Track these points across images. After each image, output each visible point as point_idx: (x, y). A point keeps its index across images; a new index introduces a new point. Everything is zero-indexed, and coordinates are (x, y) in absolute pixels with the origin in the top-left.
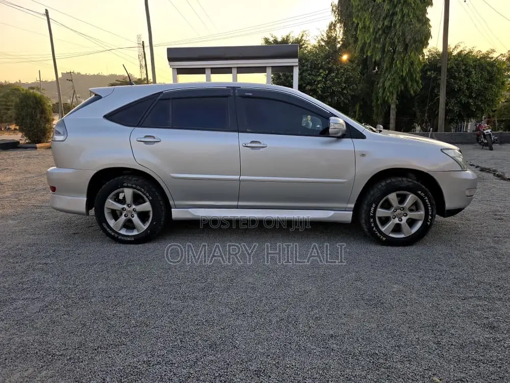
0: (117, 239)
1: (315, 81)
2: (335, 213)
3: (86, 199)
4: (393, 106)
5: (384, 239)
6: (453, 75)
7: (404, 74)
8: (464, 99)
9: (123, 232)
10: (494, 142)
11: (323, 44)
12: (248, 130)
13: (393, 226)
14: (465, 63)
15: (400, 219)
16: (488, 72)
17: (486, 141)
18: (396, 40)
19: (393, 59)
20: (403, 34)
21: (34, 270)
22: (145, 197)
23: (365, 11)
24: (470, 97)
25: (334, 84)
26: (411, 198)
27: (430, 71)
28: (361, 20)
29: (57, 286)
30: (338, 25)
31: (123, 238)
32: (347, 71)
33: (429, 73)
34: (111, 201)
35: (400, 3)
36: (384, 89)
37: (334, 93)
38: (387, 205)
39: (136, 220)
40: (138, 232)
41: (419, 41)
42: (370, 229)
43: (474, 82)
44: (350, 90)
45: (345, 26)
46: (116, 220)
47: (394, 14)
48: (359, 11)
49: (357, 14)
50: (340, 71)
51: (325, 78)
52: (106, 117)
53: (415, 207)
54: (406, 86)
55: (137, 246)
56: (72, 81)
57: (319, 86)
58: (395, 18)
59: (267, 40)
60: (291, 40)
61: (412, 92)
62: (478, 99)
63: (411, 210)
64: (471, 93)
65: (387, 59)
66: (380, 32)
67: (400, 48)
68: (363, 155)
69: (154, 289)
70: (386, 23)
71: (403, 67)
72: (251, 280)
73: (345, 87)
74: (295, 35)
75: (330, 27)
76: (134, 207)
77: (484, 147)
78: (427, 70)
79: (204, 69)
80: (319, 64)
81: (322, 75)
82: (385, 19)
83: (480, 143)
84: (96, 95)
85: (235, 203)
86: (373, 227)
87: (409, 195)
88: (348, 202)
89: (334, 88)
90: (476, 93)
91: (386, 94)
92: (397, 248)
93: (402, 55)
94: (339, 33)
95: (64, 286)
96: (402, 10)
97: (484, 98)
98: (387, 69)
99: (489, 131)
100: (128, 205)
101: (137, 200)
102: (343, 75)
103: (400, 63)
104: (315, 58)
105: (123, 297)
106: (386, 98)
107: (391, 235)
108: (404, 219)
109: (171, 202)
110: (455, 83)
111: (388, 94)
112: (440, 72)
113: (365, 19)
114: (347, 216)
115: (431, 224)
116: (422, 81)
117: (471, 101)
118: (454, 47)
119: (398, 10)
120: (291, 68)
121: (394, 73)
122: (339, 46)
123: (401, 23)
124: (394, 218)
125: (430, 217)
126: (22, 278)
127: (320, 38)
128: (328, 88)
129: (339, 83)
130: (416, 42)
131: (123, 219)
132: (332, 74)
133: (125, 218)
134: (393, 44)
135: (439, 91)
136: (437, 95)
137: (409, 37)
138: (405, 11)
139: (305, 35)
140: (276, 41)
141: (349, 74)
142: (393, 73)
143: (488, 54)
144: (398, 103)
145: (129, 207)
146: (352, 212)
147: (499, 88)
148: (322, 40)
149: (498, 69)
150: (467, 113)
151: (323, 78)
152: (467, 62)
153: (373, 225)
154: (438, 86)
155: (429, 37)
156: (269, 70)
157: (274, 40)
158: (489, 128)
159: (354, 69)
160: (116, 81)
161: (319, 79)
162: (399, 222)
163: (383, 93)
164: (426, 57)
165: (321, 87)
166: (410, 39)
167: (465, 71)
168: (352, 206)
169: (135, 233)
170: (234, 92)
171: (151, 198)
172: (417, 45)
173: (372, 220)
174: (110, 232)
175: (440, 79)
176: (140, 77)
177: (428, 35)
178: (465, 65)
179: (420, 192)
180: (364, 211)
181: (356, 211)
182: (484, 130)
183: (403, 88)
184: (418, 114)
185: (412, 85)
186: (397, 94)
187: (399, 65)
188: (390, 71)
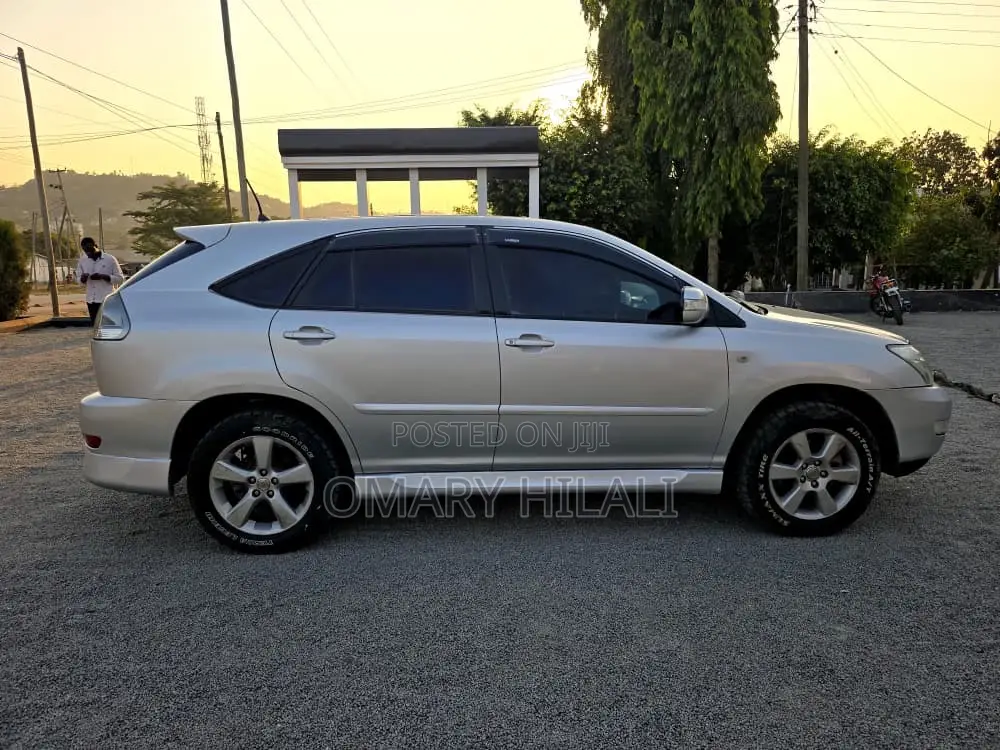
0: (237, 544)
1: (564, 195)
2: (688, 476)
3: (168, 461)
4: (713, 243)
5: (786, 523)
6: (819, 185)
7: (733, 185)
8: (841, 231)
9: (250, 528)
10: (904, 310)
11: (576, 124)
12: (514, 313)
13: (802, 497)
14: (840, 163)
15: (814, 483)
16: (882, 180)
17: (890, 309)
18: (716, 122)
19: (710, 155)
20: (729, 109)
21: (66, 628)
22: (299, 453)
23: (656, 65)
24: (851, 225)
25: (601, 200)
26: (833, 441)
27: (777, 178)
28: (647, 82)
29: (131, 668)
30: (599, 89)
31: (250, 542)
32: (625, 177)
33: (776, 182)
34: (225, 465)
35: (722, 52)
36: (695, 212)
37: (601, 217)
38: (790, 457)
39: (277, 501)
40: (282, 527)
41: (758, 122)
42: (759, 503)
43: (857, 198)
44: (631, 211)
45: (610, 91)
46: (233, 504)
47: (710, 72)
48: (643, 65)
49: (640, 70)
50: (612, 176)
51: (584, 188)
52: (215, 288)
53: (842, 459)
54: (735, 204)
55: (279, 558)
56: (61, 188)
57: (572, 204)
58: (713, 80)
59: (468, 116)
60: (515, 117)
61: (747, 216)
62: (865, 230)
63: (834, 465)
64: (852, 217)
65: (698, 156)
66: (686, 105)
67: (722, 136)
68: (744, 359)
69: (350, 661)
70: (696, 89)
71: (730, 170)
72: (547, 630)
73: (622, 206)
74: (520, 107)
75: (583, 92)
76: (274, 474)
77: (886, 319)
78: (771, 176)
79: (353, 171)
80: (571, 162)
81: (578, 182)
82: (693, 80)
83: (878, 313)
84: (188, 242)
85: (488, 460)
86: (764, 501)
87: (830, 435)
88: (715, 453)
89: (600, 208)
90: (862, 219)
91: (700, 220)
92: (809, 541)
93: (729, 149)
94: (600, 104)
95: (145, 667)
96: (725, 66)
97: (875, 228)
98: (699, 173)
99: (895, 289)
100: (261, 472)
101: (282, 459)
102: (617, 182)
103: (725, 163)
104: (564, 152)
105: (288, 686)
106: (700, 228)
107: (799, 515)
108: (823, 482)
109: (354, 463)
110: (825, 200)
111: (703, 220)
112: (796, 178)
113: (655, 80)
114: (712, 479)
115: (873, 491)
116: (764, 197)
117: (852, 232)
118: (817, 134)
119: (717, 64)
120: (524, 171)
121: (714, 180)
122: (605, 128)
123: (724, 89)
124: (803, 482)
125: (871, 478)
126: (43, 652)
127: (569, 114)
128: (589, 206)
129: (609, 198)
130: (754, 125)
131: (249, 499)
132: (597, 182)
133: (255, 499)
134: (710, 128)
135: (795, 214)
136: (793, 221)
137: (740, 116)
138: (732, 67)
139: (541, 108)
140: (485, 118)
141: (628, 182)
142: (710, 179)
143: (879, 148)
144: (721, 236)
145: (262, 475)
146: (722, 473)
147: (902, 210)
148: (574, 117)
149: (898, 173)
150: (846, 254)
151: (579, 188)
152: (843, 161)
153: (763, 496)
154: (794, 205)
155: (777, 117)
156: (483, 176)
157: (483, 115)
158: (895, 285)
159: (636, 172)
160: (155, 188)
161: (572, 191)
162: (812, 489)
163: (694, 218)
164: (769, 152)
165: (576, 206)
166: (744, 120)
167: (840, 178)
168: (723, 459)
169: (276, 529)
170: (482, 237)
171: (311, 456)
172: (756, 131)
173: (762, 487)
174: (222, 529)
175: (796, 192)
176: (202, 181)
177: (775, 113)
178: (840, 167)
179: (851, 430)
180: (744, 469)
181: (730, 469)
182: (886, 288)
183: (730, 209)
184: (757, 257)
185: (746, 204)
186: (720, 219)
187: (723, 167)
188: (706, 178)
